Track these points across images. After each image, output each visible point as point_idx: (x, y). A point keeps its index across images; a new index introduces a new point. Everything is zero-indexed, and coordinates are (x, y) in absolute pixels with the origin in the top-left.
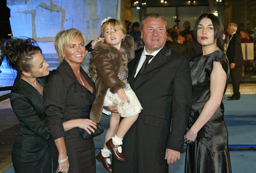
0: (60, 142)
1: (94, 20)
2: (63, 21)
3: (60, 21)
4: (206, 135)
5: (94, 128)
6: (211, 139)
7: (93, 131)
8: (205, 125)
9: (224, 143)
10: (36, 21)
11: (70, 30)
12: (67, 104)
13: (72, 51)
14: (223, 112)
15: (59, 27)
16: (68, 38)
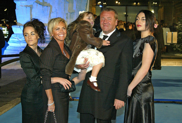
0: (49, 92)
1: (71, 13)
2: (50, 13)
3: (49, 13)
4: (138, 92)
5: (69, 86)
6: (141, 95)
7: (68, 88)
8: (138, 85)
9: (150, 97)
10: (32, 12)
11: (57, 18)
12: (54, 68)
13: (57, 32)
14: (150, 77)
15: (48, 17)
16: (55, 23)
